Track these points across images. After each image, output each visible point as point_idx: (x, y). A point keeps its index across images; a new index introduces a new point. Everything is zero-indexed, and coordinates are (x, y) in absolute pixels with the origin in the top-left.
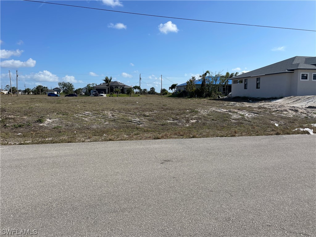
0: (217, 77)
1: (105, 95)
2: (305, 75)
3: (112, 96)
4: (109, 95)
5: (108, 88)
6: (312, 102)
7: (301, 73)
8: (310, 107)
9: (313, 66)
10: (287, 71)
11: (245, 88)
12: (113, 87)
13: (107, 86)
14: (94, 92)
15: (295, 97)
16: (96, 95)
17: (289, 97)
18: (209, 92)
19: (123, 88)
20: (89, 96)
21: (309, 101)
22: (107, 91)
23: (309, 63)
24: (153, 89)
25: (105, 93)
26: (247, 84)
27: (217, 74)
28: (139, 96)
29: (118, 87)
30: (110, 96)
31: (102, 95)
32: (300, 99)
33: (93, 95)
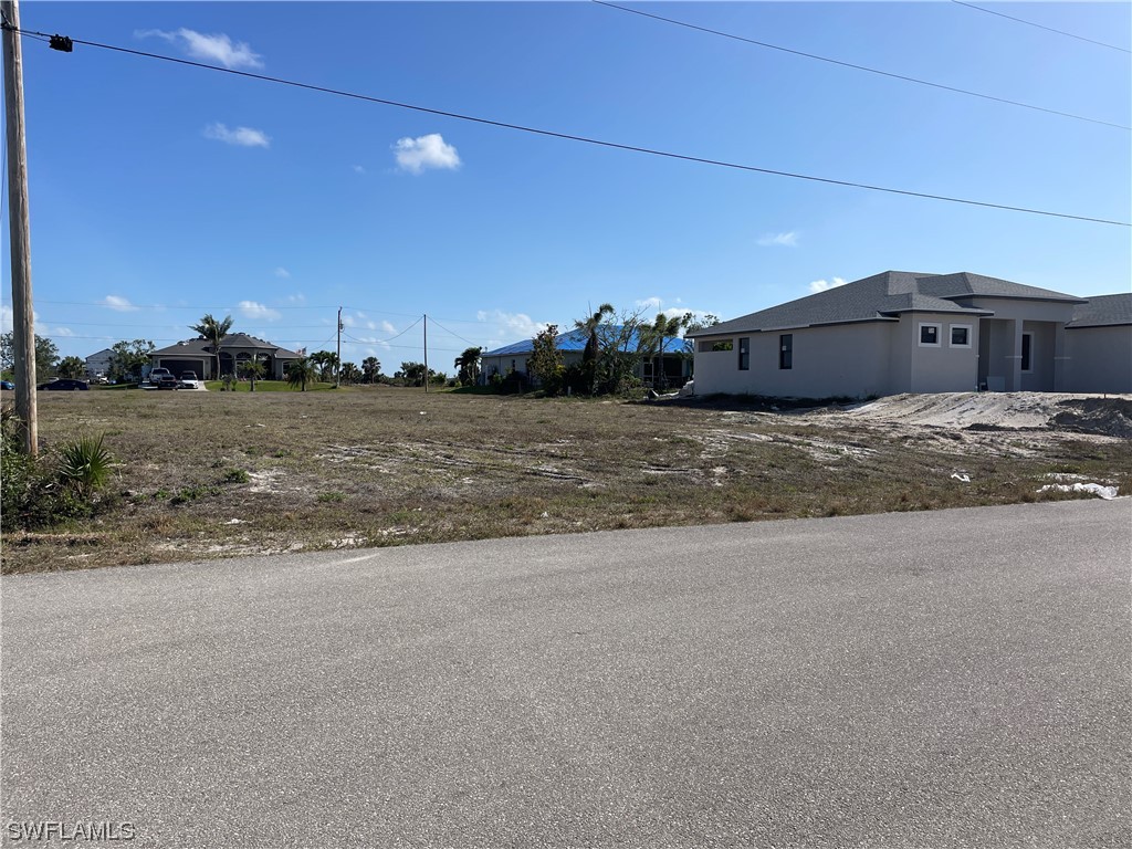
0: (629, 328)
1: (200, 385)
2: (931, 331)
3: (233, 390)
4: (219, 383)
5: (214, 359)
6: (974, 412)
7: (919, 324)
8: (976, 427)
9: (949, 302)
10: (879, 317)
11: (743, 364)
12: (230, 356)
13: (206, 349)
14: (156, 372)
15: (917, 398)
16: (164, 385)
17: (897, 397)
18: (607, 376)
19: (269, 357)
20: (135, 387)
21: (961, 409)
22: (206, 369)
23: (934, 294)
24: (371, 364)
25: (200, 378)
26: (747, 353)
27: (628, 318)
28: (335, 387)
29: (250, 357)
30: (223, 390)
31: (191, 386)
32: (934, 404)
33: (152, 384)
